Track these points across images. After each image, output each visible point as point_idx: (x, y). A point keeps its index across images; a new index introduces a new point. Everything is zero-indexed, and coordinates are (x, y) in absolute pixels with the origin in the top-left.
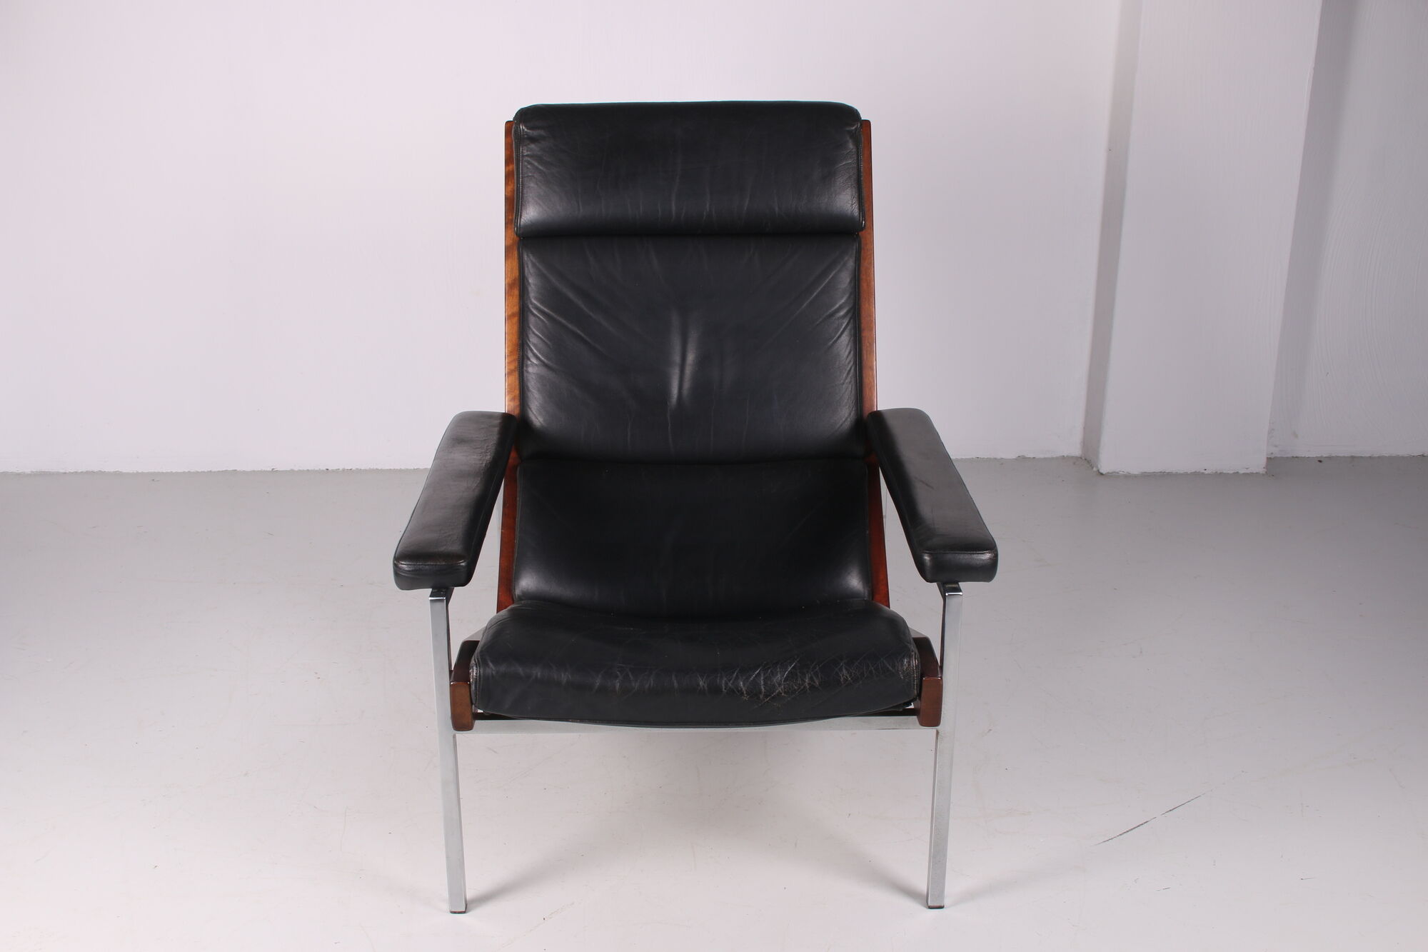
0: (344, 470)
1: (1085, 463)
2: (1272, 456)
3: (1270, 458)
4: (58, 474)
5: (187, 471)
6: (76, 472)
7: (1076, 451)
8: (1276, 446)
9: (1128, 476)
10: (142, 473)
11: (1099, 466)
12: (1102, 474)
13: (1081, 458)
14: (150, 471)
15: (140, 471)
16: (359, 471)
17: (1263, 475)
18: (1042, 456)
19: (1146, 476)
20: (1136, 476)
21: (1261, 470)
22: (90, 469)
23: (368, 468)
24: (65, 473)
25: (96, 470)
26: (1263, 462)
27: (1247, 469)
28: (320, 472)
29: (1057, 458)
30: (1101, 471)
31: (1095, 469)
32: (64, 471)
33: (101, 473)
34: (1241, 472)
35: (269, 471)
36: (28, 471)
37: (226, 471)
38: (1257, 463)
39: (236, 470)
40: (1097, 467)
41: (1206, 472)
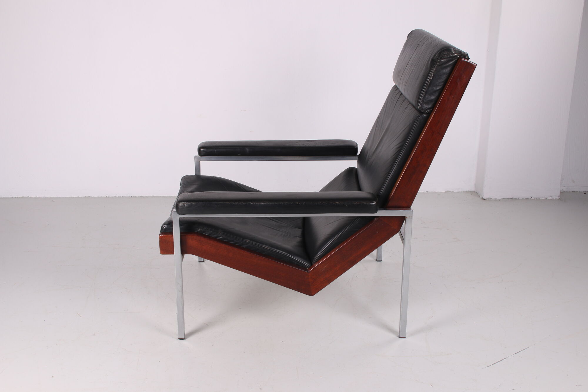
0: (139, 196)
1: (476, 193)
2: (563, 191)
3: (562, 192)
5: (67, 197)
6: (17, 197)
7: (473, 189)
8: (565, 187)
9: (496, 200)
10: (48, 198)
11: (483, 196)
12: (484, 199)
13: (474, 192)
14: (51, 197)
15: (46, 197)
16: (146, 197)
17: (558, 200)
18: (457, 191)
19: (504, 200)
20: (500, 200)
21: (558, 198)
22: (24, 196)
23: (150, 196)
24: (12, 198)
25: (26, 196)
26: (559, 194)
27: (551, 197)
28: (128, 197)
29: (464, 192)
31: (481, 197)
32: (12, 197)
33: (29, 198)
34: (548, 198)
35: (105, 197)
37: (86, 197)
38: (556, 195)
39: (90, 197)
41: (532, 198)
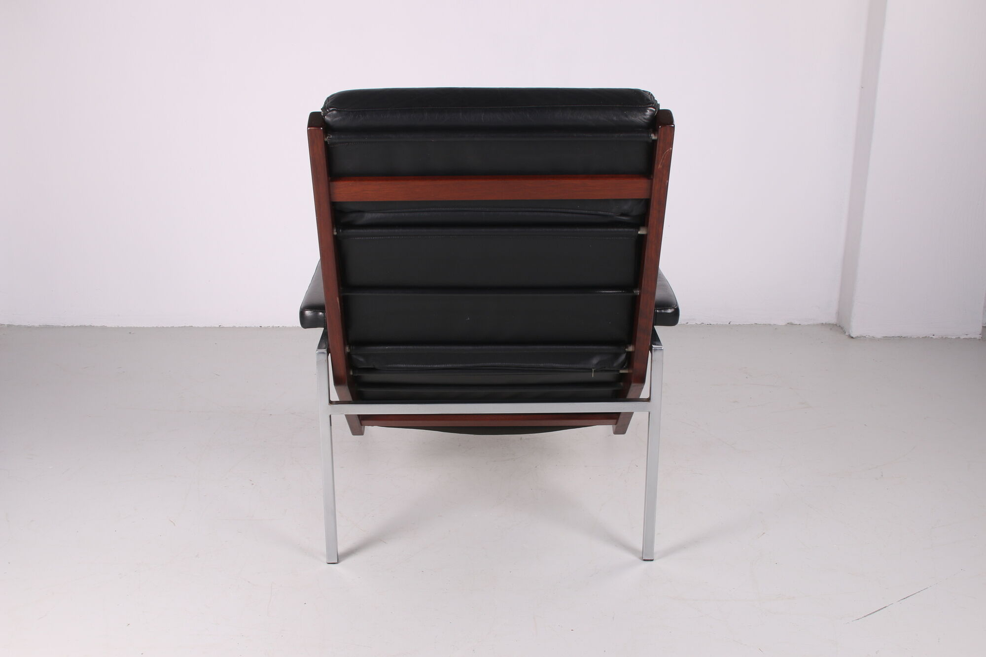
0: (273, 327)
1: (839, 327)
4: (58, 327)
5: (155, 326)
6: (73, 326)
7: (833, 320)
9: (873, 339)
10: (122, 328)
11: (850, 331)
12: (852, 338)
13: (836, 325)
14: (128, 326)
15: (120, 326)
16: (284, 328)
17: (979, 340)
18: (805, 323)
19: (886, 339)
20: (879, 340)
21: (978, 337)
22: (83, 324)
23: (291, 326)
24: (64, 327)
25: (87, 324)
26: (980, 329)
27: (967, 335)
28: (255, 328)
29: (818, 325)
30: (852, 335)
31: (847, 334)
32: (64, 325)
33: (91, 327)
34: (962, 337)
35: (217, 327)
36: (37, 325)
37: (185, 326)
38: (975, 331)
39: (192, 326)
40: (849, 332)
41: (934, 337)
